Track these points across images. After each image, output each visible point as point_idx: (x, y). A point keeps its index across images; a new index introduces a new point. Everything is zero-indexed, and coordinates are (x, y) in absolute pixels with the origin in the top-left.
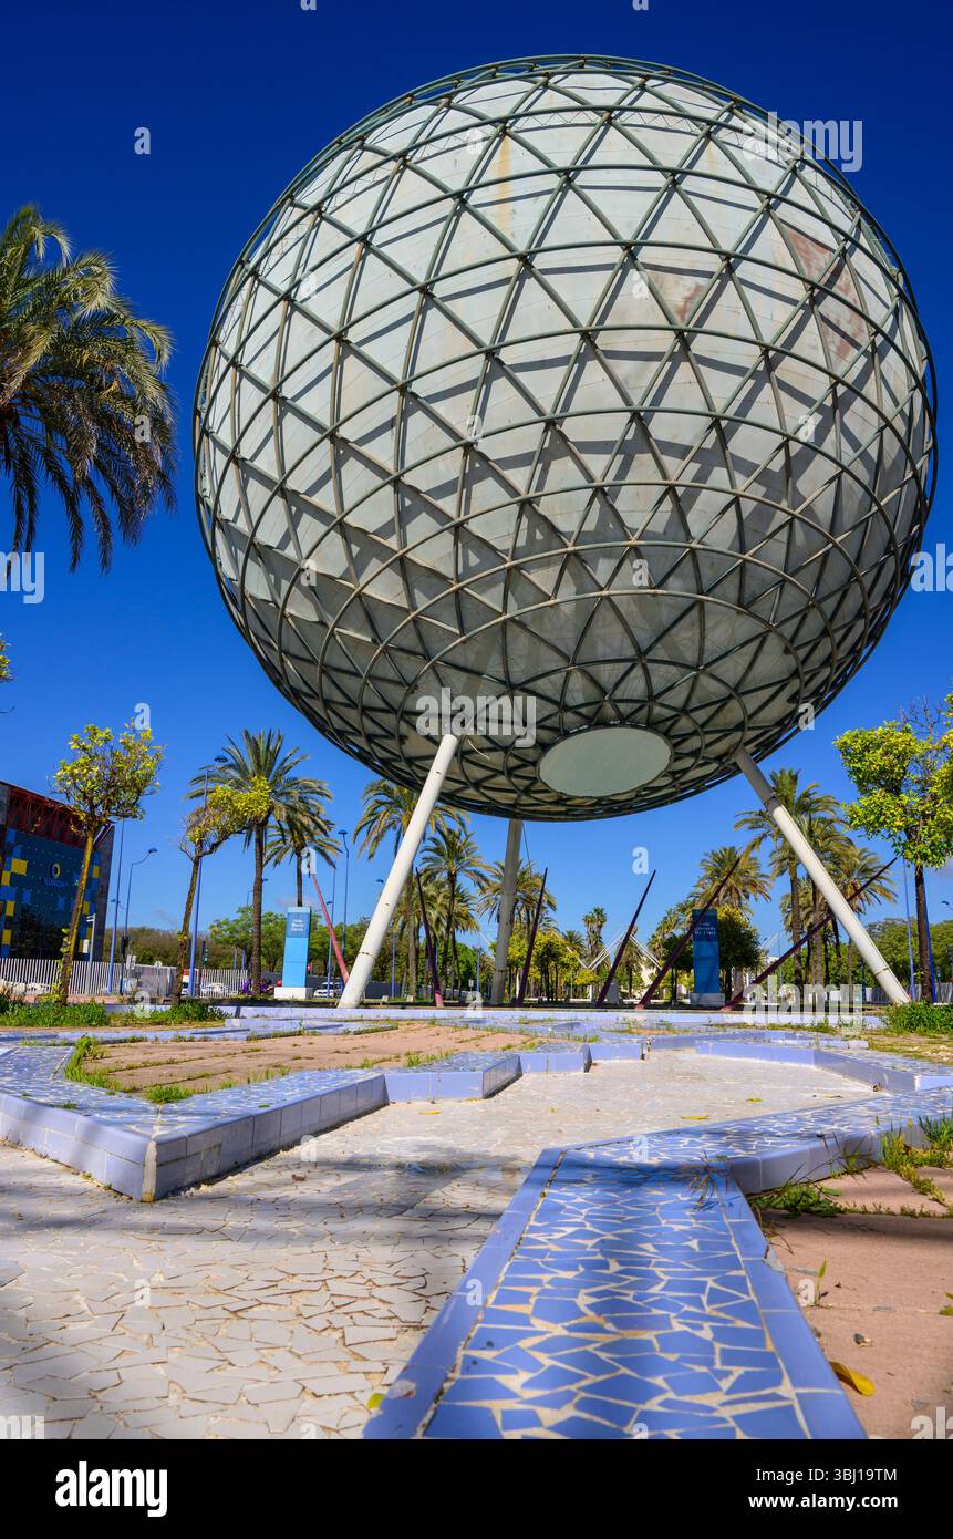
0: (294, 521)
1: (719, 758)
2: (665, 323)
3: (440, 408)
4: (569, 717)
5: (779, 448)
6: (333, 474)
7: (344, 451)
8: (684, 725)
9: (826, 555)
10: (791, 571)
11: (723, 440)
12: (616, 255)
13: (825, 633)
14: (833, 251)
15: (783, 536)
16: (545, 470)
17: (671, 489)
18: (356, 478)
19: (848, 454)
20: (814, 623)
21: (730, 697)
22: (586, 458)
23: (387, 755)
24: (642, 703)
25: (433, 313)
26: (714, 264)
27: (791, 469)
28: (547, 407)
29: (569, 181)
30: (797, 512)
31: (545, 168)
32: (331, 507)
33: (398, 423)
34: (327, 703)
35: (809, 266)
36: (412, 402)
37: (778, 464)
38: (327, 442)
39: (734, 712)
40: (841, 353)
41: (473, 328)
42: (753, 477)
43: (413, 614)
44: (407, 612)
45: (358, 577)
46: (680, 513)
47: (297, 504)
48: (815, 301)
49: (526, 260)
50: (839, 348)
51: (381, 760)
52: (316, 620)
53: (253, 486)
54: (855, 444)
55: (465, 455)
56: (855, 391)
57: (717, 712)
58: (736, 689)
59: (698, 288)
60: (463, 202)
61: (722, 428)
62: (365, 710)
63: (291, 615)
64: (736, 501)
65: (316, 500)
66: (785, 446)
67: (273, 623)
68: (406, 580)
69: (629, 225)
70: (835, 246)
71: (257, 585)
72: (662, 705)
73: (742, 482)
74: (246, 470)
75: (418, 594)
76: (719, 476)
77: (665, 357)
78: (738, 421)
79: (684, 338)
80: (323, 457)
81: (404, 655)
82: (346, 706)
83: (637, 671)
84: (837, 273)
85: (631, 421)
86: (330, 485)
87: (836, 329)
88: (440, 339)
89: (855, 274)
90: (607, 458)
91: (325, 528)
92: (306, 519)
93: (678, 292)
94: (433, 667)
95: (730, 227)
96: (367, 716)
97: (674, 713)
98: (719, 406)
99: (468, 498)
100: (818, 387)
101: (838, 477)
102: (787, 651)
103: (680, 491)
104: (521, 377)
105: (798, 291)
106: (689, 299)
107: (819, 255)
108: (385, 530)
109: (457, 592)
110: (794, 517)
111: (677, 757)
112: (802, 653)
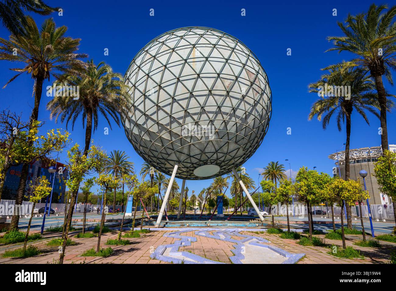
0: (147, 120)
1: (228, 169)
2: (225, 90)
3: (180, 102)
4: (201, 162)
5: (244, 114)
6: (156, 112)
7: (159, 108)
8: (223, 164)
9: (252, 133)
10: (245, 135)
11: (234, 112)
12: (216, 75)
13: (250, 147)
14: (255, 75)
15: (244, 130)
16: (201, 116)
17: (224, 121)
18: (161, 114)
19: (257, 114)
20: (249, 145)
21: (232, 159)
22: (209, 114)
23: (160, 166)
24: (215, 160)
25: (179, 83)
26: (234, 78)
27: (246, 118)
28: (202, 104)
29: (207, 59)
30: (247, 125)
31: (203, 57)
32: (155, 119)
33: (171, 104)
34: (149, 156)
35: (251, 78)
36: (174, 100)
37: (244, 117)
38: (156, 106)
39: (233, 161)
40: (256, 95)
41: (187, 87)
42: (240, 119)
43: (172, 142)
44: (170, 141)
45: (160, 133)
46: (226, 126)
47: (148, 117)
48: (252, 85)
49: (199, 75)
50: (256, 94)
51: (159, 167)
52: (149, 140)
53: (137, 112)
54: (258, 112)
55: (185, 112)
56: (258, 102)
57: (229, 161)
58: (233, 157)
59: (231, 82)
60: (186, 61)
61: (234, 110)
62: (158, 158)
63: (144, 139)
64: (236, 123)
65: (152, 117)
66: (245, 113)
67: (139, 140)
68: (170, 135)
69: (218, 69)
70: (255, 74)
71: (136, 131)
72: (220, 161)
73: (237, 120)
74: (136, 108)
75: (173, 138)
76: (233, 119)
77: (225, 96)
78: (237, 109)
79: (228, 92)
80: (155, 109)
81: (168, 149)
82: (153, 157)
83: (216, 154)
84: (255, 79)
85: (218, 108)
86: (156, 114)
87: (255, 90)
88: (181, 89)
89: (259, 79)
90: (213, 114)
91: (154, 123)
92: (149, 120)
93: (227, 83)
94: (174, 152)
95: (237, 70)
96: (158, 160)
97: (221, 162)
98: (234, 105)
99: (185, 120)
100: (252, 102)
101: (255, 118)
102: (243, 150)
103: (226, 121)
104: (197, 98)
105: (249, 83)
106: (229, 84)
107: (253, 75)
108: (167, 125)
109: (181, 138)
110: (247, 126)
111: (221, 169)
112: (246, 150)
